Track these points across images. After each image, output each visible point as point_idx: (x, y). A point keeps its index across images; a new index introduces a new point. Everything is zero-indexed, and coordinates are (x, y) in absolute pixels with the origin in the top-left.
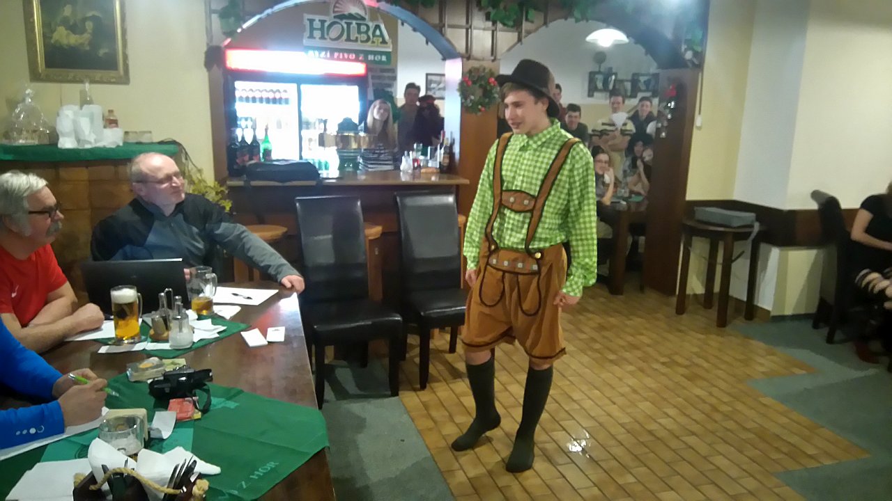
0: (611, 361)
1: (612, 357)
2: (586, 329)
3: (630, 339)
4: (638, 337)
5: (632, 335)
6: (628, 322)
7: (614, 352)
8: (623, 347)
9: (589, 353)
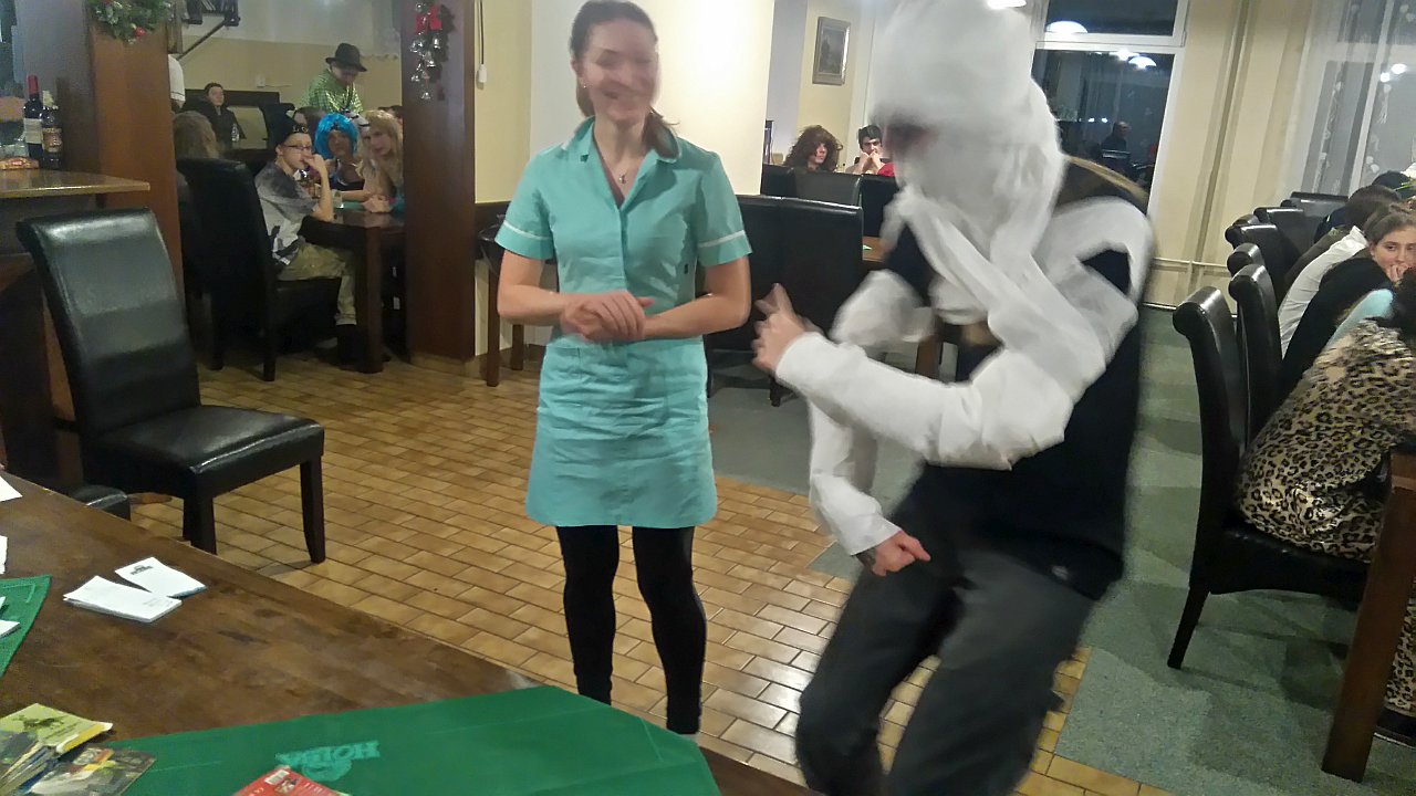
0: (478, 478)
1: (474, 472)
2: (390, 439)
3: (469, 437)
4: (473, 431)
5: (464, 432)
6: (438, 413)
7: (470, 464)
8: (470, 452)
9: (432, 474)
